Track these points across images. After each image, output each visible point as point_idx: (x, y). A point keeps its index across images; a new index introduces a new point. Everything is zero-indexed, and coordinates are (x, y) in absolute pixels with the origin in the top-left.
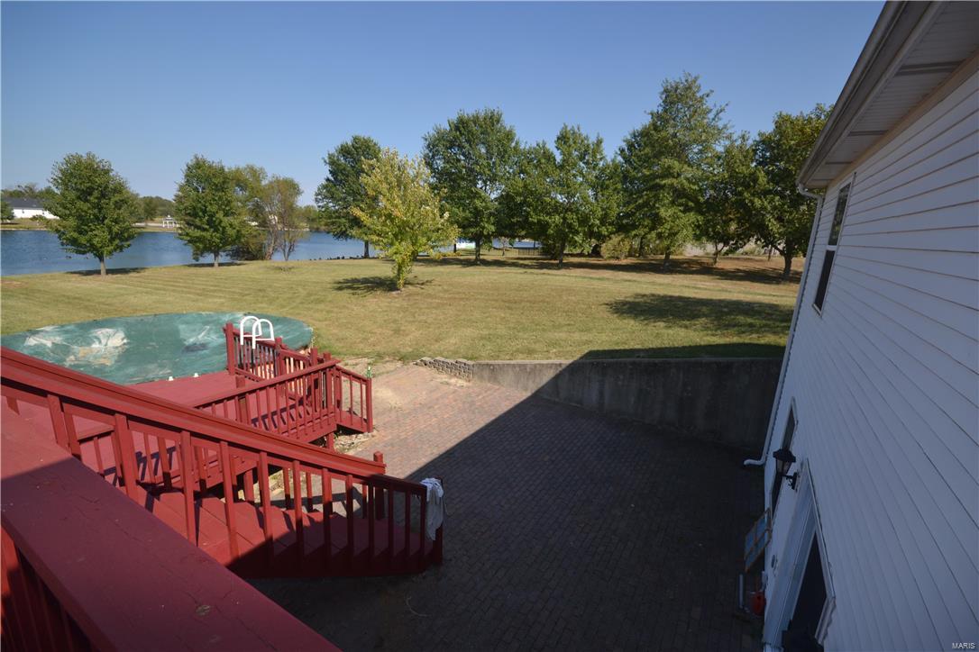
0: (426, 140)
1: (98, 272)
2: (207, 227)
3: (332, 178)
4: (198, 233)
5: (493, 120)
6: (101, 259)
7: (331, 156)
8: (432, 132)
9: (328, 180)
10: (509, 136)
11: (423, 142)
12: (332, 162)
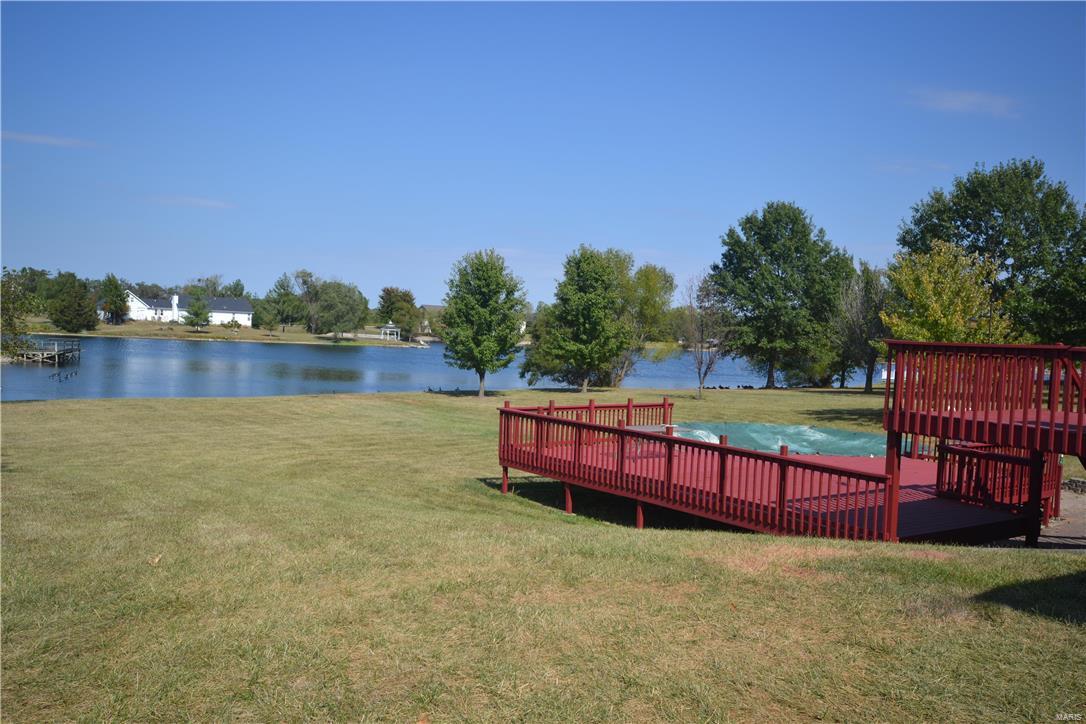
0: (917, 211)
1: (475, 393)
2: (584, 337)
3: (721, 266)
4: (572, 346)
5: (1029, 173)
6: (482, 376)
7: (731, 233)
8: (927, 199)
9: (715, 268)
10: (1058, 195)
11: (912, 213)
12: (732, 241)
